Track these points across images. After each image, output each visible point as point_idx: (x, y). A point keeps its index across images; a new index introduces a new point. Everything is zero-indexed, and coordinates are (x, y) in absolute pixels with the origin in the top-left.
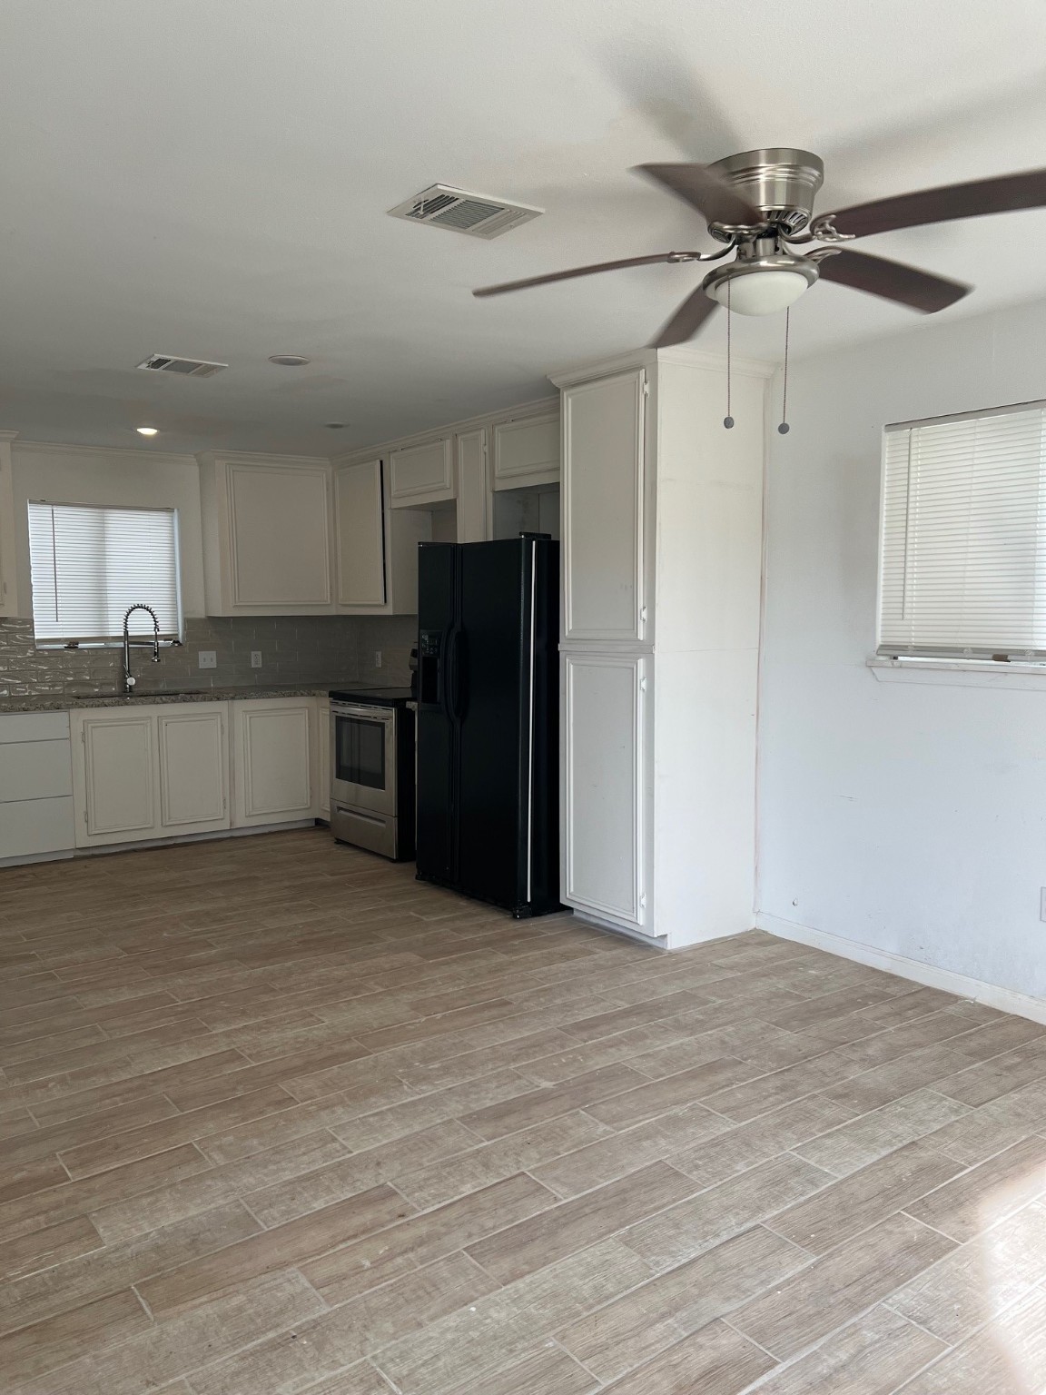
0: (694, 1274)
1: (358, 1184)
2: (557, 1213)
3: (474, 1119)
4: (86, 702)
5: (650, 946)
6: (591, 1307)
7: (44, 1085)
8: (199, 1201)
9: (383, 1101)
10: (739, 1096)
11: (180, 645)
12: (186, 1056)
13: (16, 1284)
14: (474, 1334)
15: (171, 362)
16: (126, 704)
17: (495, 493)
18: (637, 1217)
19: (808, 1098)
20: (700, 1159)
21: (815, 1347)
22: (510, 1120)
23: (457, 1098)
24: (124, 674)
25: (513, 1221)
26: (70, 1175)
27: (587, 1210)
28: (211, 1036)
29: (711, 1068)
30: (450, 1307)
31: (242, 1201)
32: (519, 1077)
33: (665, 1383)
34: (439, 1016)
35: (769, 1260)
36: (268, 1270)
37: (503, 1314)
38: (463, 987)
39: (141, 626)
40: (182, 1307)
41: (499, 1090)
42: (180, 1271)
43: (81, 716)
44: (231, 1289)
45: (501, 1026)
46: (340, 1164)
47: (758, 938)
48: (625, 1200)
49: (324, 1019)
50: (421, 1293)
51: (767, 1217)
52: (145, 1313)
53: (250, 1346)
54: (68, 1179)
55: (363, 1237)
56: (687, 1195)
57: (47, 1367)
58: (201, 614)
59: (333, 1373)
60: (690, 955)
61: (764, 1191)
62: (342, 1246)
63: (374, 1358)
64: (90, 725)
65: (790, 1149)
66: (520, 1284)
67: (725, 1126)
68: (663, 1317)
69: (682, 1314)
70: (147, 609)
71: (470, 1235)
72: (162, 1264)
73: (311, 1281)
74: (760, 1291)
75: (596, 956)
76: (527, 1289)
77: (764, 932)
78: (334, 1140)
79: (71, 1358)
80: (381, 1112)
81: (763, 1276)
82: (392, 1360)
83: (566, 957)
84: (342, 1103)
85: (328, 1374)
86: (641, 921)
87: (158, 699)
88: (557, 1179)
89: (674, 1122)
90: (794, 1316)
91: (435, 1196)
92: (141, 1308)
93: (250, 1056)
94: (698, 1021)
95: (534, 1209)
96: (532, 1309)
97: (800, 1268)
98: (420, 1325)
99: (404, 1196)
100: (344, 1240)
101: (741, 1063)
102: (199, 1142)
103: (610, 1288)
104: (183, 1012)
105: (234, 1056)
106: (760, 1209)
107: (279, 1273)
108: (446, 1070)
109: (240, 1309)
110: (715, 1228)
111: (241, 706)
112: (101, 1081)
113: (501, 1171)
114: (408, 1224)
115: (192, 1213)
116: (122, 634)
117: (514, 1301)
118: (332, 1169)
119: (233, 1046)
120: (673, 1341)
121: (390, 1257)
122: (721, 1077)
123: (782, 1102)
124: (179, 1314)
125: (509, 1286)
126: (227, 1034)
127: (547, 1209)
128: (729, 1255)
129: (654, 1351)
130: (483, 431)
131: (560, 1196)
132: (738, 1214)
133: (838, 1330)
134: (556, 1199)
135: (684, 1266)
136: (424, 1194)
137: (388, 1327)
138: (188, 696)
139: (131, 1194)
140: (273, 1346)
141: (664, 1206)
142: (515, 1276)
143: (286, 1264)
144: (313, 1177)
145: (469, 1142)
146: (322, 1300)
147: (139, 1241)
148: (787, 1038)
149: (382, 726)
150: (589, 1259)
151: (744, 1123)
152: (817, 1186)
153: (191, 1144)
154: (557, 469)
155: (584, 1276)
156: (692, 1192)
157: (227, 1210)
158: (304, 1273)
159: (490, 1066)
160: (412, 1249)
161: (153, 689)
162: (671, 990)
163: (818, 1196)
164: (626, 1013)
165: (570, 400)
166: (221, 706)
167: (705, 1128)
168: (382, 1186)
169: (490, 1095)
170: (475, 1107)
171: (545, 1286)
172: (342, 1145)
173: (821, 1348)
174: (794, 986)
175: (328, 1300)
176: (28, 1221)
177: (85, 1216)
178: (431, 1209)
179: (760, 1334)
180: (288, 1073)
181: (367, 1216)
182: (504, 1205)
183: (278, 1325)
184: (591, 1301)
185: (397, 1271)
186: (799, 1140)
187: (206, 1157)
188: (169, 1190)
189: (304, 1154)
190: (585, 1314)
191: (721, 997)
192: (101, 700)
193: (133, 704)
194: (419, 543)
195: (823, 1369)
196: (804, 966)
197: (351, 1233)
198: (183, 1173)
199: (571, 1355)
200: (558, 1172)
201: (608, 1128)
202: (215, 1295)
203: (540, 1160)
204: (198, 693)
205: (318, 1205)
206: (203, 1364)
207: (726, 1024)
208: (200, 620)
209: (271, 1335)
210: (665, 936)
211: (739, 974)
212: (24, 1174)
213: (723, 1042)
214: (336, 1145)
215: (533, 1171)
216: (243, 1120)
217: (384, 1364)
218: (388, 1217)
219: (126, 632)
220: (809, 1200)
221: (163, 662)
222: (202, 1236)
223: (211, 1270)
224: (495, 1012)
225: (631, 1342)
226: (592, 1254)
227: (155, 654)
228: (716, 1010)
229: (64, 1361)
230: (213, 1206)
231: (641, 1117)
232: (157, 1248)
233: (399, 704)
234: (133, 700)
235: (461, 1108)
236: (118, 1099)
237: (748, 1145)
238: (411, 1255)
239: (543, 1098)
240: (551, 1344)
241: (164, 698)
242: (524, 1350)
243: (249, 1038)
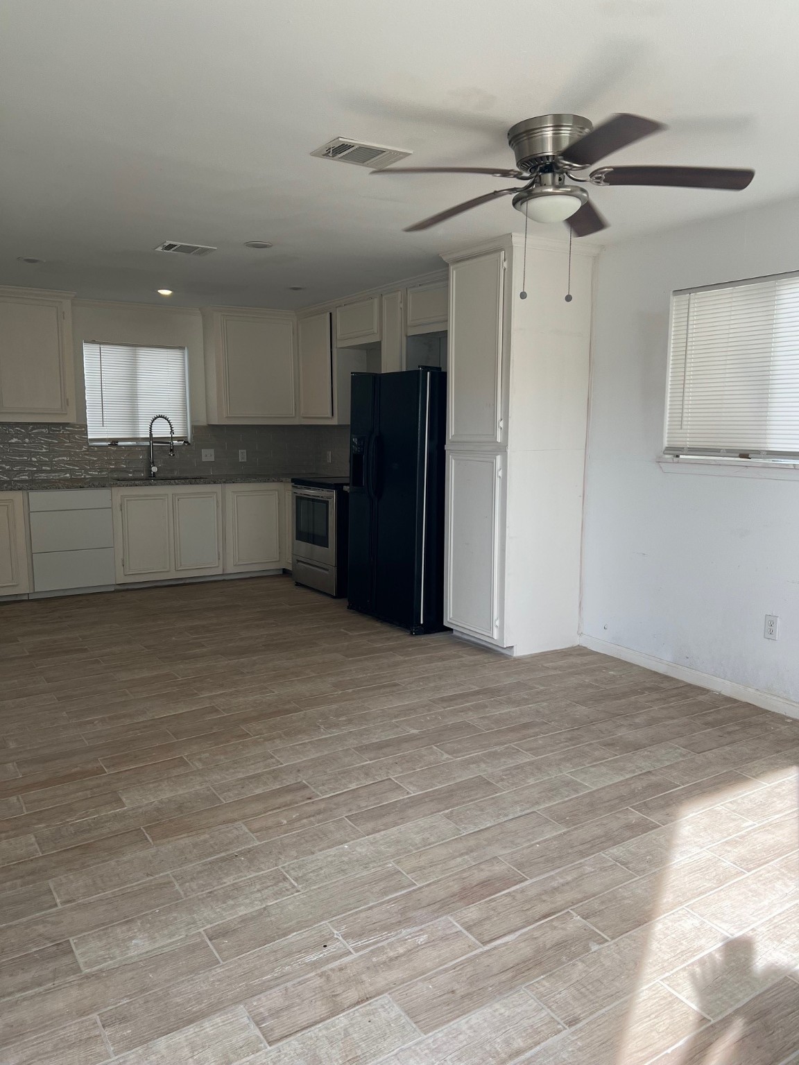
0: (486, 835)
1: (284, 781)
2: (408, 800)
3: (362, 749)
4: (123, 483)
5: (502, 654)
6: (419, 848)
7: (92, 722)
8: (185, 787)
9: (306, 737)
10: (540, 742)
11: (189, 444)
12: (182, 709)
13: (71, 825)
14: (345, 859)
15: (176, 247)
16: (151, 485)
17: (407, 337)
18: (457, 805)
19: (587, 745)
20: (505, 775)
21: (552, 873)
22: (385, 750)
23: (354, 737)
24: (151, 463)
25: (379, 804)
26: (106, 770)
27: (427, 800)
28: (200, 698)
29: (526, 726)
30: (333, 845)
31: (211, 788)
32: (397, 727)
33: (456, 886)
34: (350, 691)
35: (536, 829)
36: (224, 822)
37: (364, 850)
38: (369, 675)
39: (161, 430)
40: (170, 839)
41: (383, 734)
42: (170, 821)
43: (120, 492)
44: (200, 831)
45: (391, 697)
46: (274, 770)
47: (580, 651)
48: (452, 795)
49: (274, 690)
50: (316, 837)
51: (541, 807)
52: (148, 841)
53: (209, 859)
54: (106, 772)
55: (284, 809)
56: (492, 794)
57: (89, 866)
58: (203, 422)
59: (257, 874)
60: (527, 660)
61: (544, 794)
62: (270, 813)
63: (283, 867)
64: (125, 499)
65: (567, 772)
66: (377, 835)
67: (527, 758)
68: (462, 855)
69: (475, 854)
70: (166, 418)
71: (350, 810)
72: (160, 817)
73: (250, 829)
74: (526, 845)
75: (463, 659)
76: (381, 838)
77: (584, 647)
78: (272, 757)
79: (103, 861)
80: (305, 743)
81: (530, 837)
82: (293, 869)
83: (442, 659)
84: (280, 737)
85: (254, 874)
86: (495, 637)
87: (172, 481)
88: (411, 783)
89: (494, 755)
90: (544, 858)
91: (331, 789)
92: (146, 839)
93: (223, 710)
94: (524, 699)
95: (394, 798)
96: (382, 848)
97: (555, 834)
98: (313, 853)
99: (312, 788)
100: (272, 810)
101: (546, 723)
102: (187, 756)
103: (432, 839)
104: (182, 684)
105: (214, 710)
106: (537, 803)
107: (230, 825)
108: (350, 721)
109: (205, 841)
110: (506, 812)
111: (231, 488)
112: (128, 721)
113: (376, 777)
114: (313, 803)
115: (181, 792)
116: (148, 436)
117: (372, 843)
118: (269, 773)
119: (213, 704)
120: (466, 867)
121: (299, 819)
122: (531, 731)
123: (568, 746)
124: (169, 842)
125: (370, 836)
126: (210, 698)
127: (401, 798)
128: (511, 826)
129: (452, 871)
130: (400, 292)
131: (411, 792)
132: (522, 805)
133: (570, 865)
134: (408, 793)
135: (482, 830)
136: (325, 788)
137: (294, 853)
138: (193, 480)
139: (144, 781)
140: (223, 860)
141: (476, 799)
142: (375, 831)
143: (236, 820)
144: (257, 777)
145: (358, 761)
146: (255, 839)
147: (147, 805)
148: (582, 711)
149: (327, 503)
150: (422, 825)
151: (539, 757)
152: (578, 792)
153: (181, 757)
154: (446, 321)
155: (418, 833)
156: (496, 793)
157: (202, 792)
158: (246, 825)
159: (379, 720)
160: (313, 816)
161: (169, 476)
162: (508, 681)
163: (577, 798)
164: (477, 693)
165: (454, 272)
166: (217, 488)
167: (513, 759)
168: (299, 783)
169: (377, 736)
170: (366, 742)
171: (392, 837)
172: (276, 760)
173: (556, 874)
174: (596, 681)
175: (259, 839)
176: (80, 793)
177: (115, 792)
178: (328, 796)
179: (520, 866)
180: (246, 720)
181: (289, 798)
182: (374, 795)
183: (227, 850)
184: (420, 845)
185: (304, 826)
186: (573, 768)
187: (191, 764)
188: (166, 781)
189: (252, 764)
190: (414, 852)
191: (544, 686)
192: (133, 482)
193: (155, 485)
194: (352, 373)
195: (555, 884)
196: (606, 668)
197: (277, 806)
198: (175, 772)
199: (402, 871)
200: (412, 779)
201: (450, 757)
202: (190, 834)
203: (402, 772)
204: (201, 478)
205: (258, 791)
206: (181, 867)
207: (543, 701)
208: (203, 427)
209: (223, 854)
210: (512, 647)
211: (560, 672)
212: (78, 769)
213: (538, 712)
214: (273, 760)
215: (396, 778)
216: (216, 745)
217: (288, 871)
218: (301, 799)
219: (151, 434)
220: (571, 800)
221: (177, 456)
222: (185, 804)
223: (190, 821)
224: (388, 690)
225: (440, 866)
226: (423, 822)
227: (171, 450)
228: (538, 693)
229: (98, 863)
230: (193, 789)
231: (472, 752)
232: (158, 810)
233: (338, 487)
234: (155, 482)
235: (357, 742)
236: (137, 731)
237: (539, 769)
238: (312, 819)
239: (411, 739)
240: (391, 865)
241: (176, 481)
242: (373, 868)
243: (224, 700)
